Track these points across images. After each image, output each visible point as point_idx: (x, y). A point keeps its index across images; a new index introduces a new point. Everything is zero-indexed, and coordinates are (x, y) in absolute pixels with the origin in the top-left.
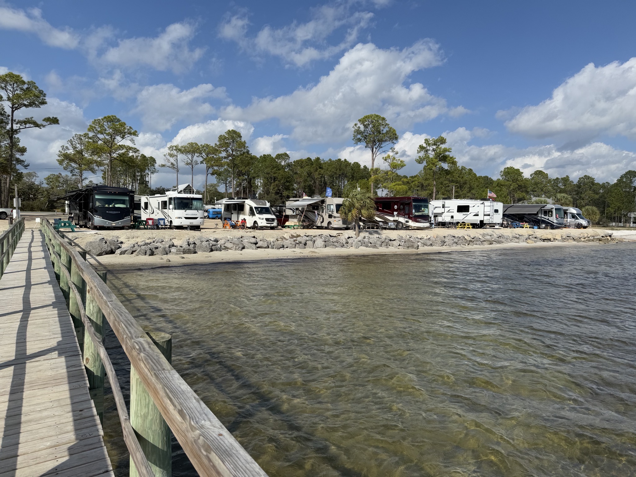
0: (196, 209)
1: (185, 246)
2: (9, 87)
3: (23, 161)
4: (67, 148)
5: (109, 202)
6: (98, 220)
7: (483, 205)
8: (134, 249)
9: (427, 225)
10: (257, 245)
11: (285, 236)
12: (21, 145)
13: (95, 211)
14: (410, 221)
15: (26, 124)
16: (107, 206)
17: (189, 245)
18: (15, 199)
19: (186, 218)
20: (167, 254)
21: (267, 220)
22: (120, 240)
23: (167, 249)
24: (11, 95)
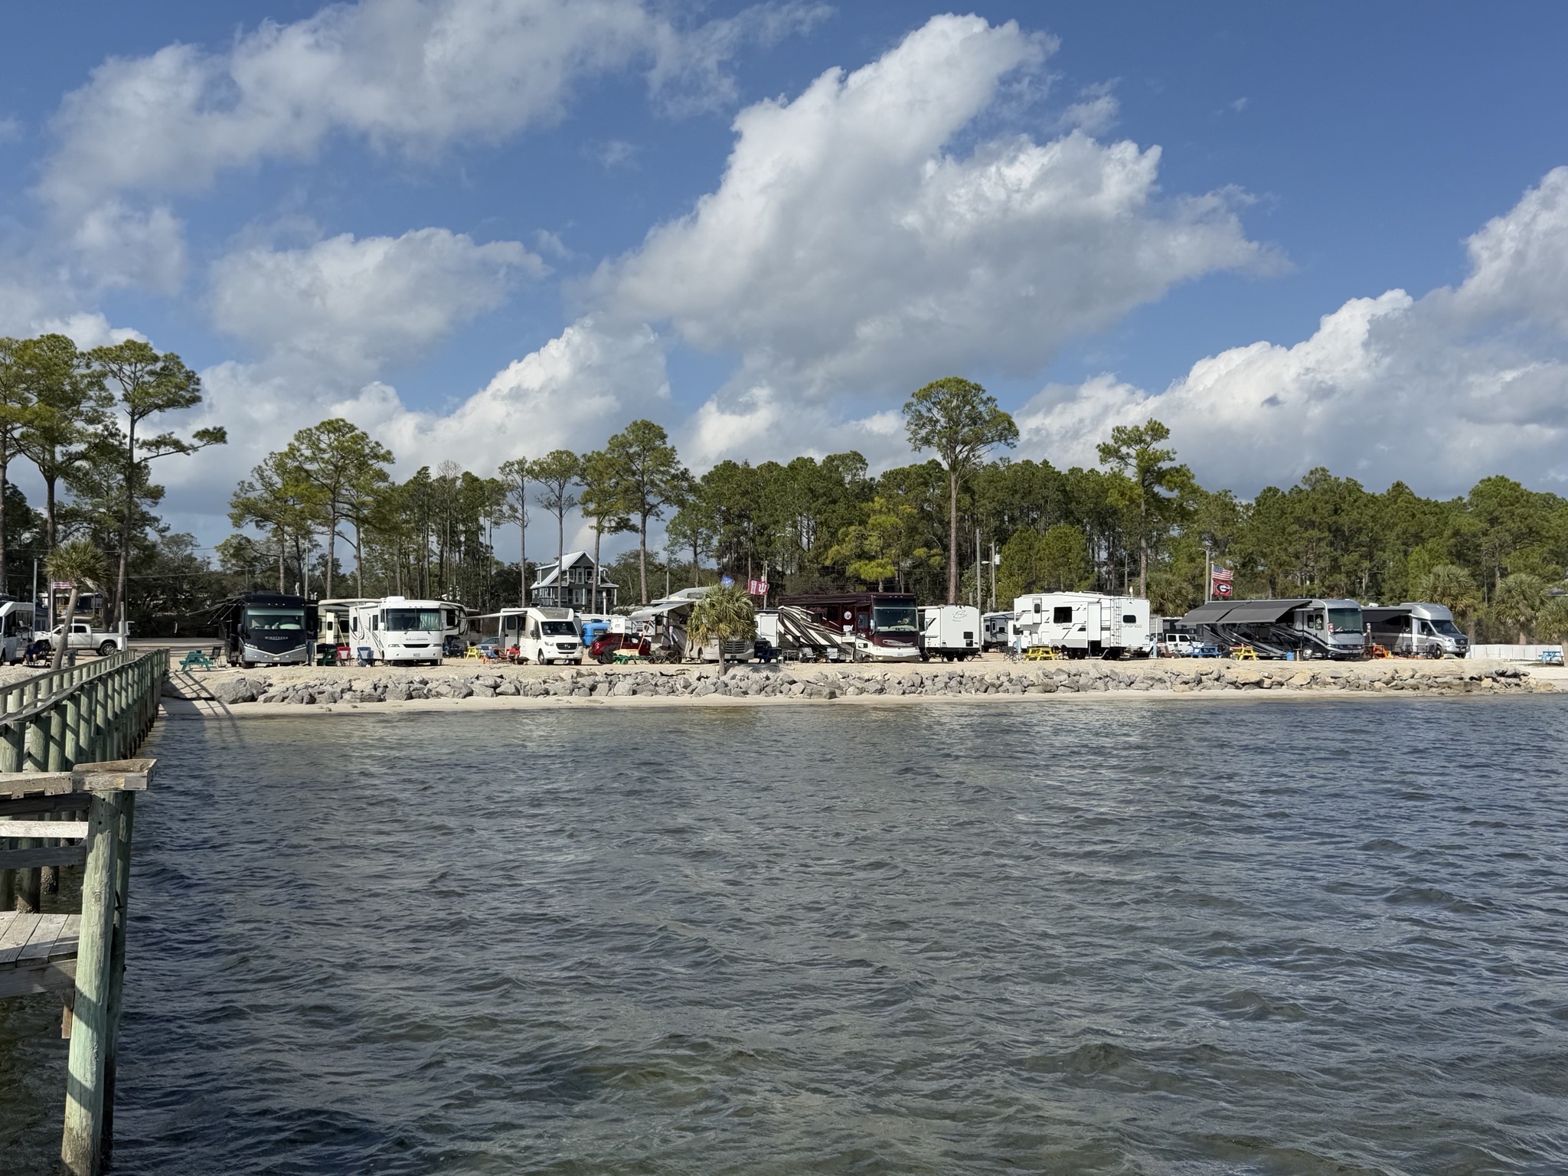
0: (428, 629)
1: (369, 689)
2: (127, 369)
3: (156, 520)
4: (251, 485)
5: (271, 620)
6: (250, 651)
7: (1098, 606)
8: (286, 694)
9: (913, 651)
10: (498, 691)
11: (562, 675)
12: (152, 481)
13: (247, 636)
14: (870, 644)
15: (158, 448)
16: (266, 627)
17: (376, 689)
18: (120, 624)
19: (407, 646)
20: (335, 702)
21: (560, 646)
22: (269, 681)
23: (336, 695)
24: (130, 388)
